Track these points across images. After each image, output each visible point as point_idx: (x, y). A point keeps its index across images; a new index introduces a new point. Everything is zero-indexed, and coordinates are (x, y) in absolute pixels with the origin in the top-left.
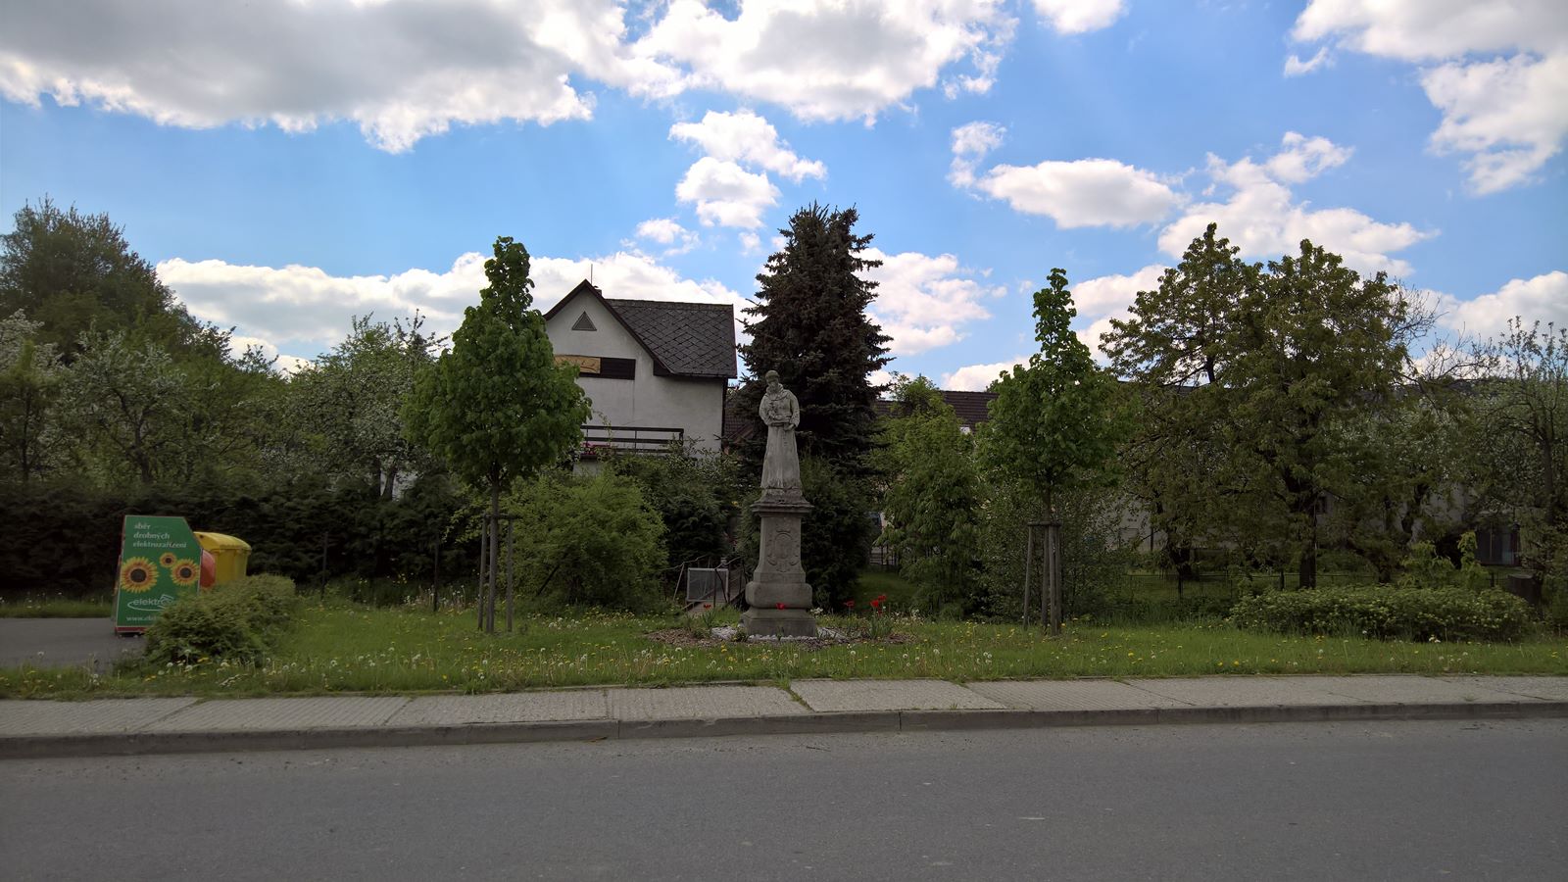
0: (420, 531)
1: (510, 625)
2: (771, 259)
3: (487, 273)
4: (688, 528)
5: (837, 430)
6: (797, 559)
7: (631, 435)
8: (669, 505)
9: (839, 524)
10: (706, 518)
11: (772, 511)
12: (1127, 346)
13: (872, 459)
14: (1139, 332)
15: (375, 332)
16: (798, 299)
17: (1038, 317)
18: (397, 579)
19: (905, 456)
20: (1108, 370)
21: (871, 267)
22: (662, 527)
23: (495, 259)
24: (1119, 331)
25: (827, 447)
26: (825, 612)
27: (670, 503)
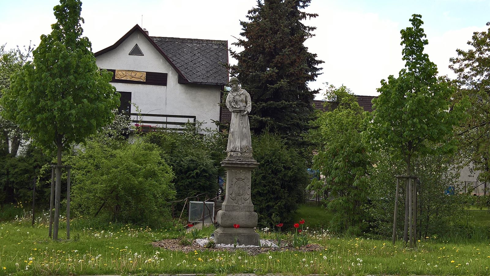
0: (31, 177)
1: (68, 235)
2: (249, 12)
3: (55, 14)
4: (193, 177)
5: (286, 118)
6: (248, 196)
7: (164, 119)
8: (182, 162)
9: (285, 175)
10: (204, 171)
11: (233, 166)
12: (467, 66)
13: (309, 136)
14: (474, 57)
15: (8, 55)
16: (263, 36)
17: (404, 45)
18: (17, 205)
19: (326, 134)
20: (455, 81)
21: (311, 17)
22: (171, 175)
23: (60, 5)
24: (461, 57)
25: (280, 128)
26: (271, 231)
27: (182, 161)
